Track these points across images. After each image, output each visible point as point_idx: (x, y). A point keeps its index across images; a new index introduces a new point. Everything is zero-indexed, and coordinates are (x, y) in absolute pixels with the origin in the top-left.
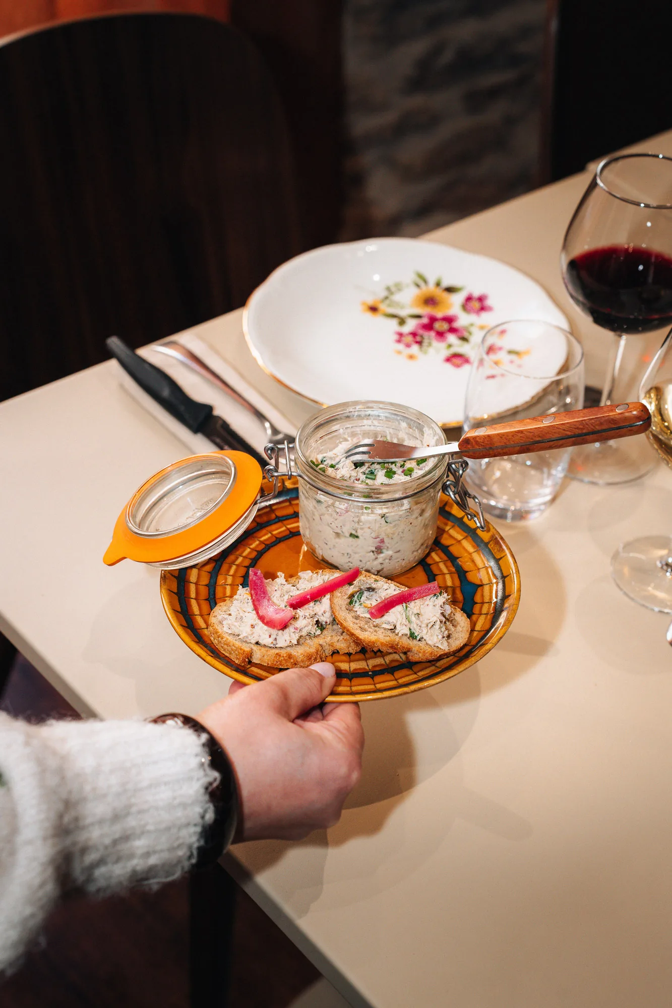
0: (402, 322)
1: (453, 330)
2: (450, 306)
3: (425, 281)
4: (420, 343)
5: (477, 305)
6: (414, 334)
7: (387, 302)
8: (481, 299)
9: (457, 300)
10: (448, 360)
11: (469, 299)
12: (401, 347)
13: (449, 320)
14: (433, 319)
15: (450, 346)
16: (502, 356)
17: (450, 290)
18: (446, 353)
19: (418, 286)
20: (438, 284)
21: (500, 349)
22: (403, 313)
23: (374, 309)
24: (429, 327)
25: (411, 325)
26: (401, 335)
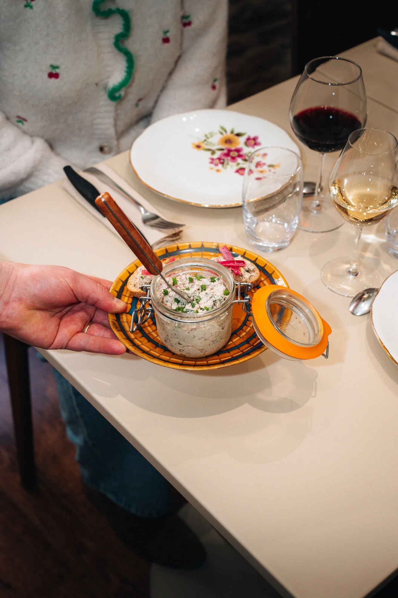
0: (213, 153)
1: (240, 156)
2: (238, 143)
3: (226, 131)
4: (222, 163)
5: (252, 142)
6: (219, 159)
7: (206, 142)
8: (255, 139)
9: (242, 140)
10: (237, 171)
11: (248, 139)
12: (212, 166)
13: (238, 151)
14: (230, 151)
15: (238, 164)
16: (265, 168)
17: (238, 135)
18: (236, 168)
19: (222, 133)
20: (232, 132)
21: (264, 164)
22: (214, 148)
23: (198, 147)
24: (227, 155)
25: (218, 154)
26: (213, 159)
